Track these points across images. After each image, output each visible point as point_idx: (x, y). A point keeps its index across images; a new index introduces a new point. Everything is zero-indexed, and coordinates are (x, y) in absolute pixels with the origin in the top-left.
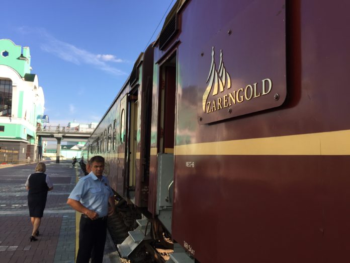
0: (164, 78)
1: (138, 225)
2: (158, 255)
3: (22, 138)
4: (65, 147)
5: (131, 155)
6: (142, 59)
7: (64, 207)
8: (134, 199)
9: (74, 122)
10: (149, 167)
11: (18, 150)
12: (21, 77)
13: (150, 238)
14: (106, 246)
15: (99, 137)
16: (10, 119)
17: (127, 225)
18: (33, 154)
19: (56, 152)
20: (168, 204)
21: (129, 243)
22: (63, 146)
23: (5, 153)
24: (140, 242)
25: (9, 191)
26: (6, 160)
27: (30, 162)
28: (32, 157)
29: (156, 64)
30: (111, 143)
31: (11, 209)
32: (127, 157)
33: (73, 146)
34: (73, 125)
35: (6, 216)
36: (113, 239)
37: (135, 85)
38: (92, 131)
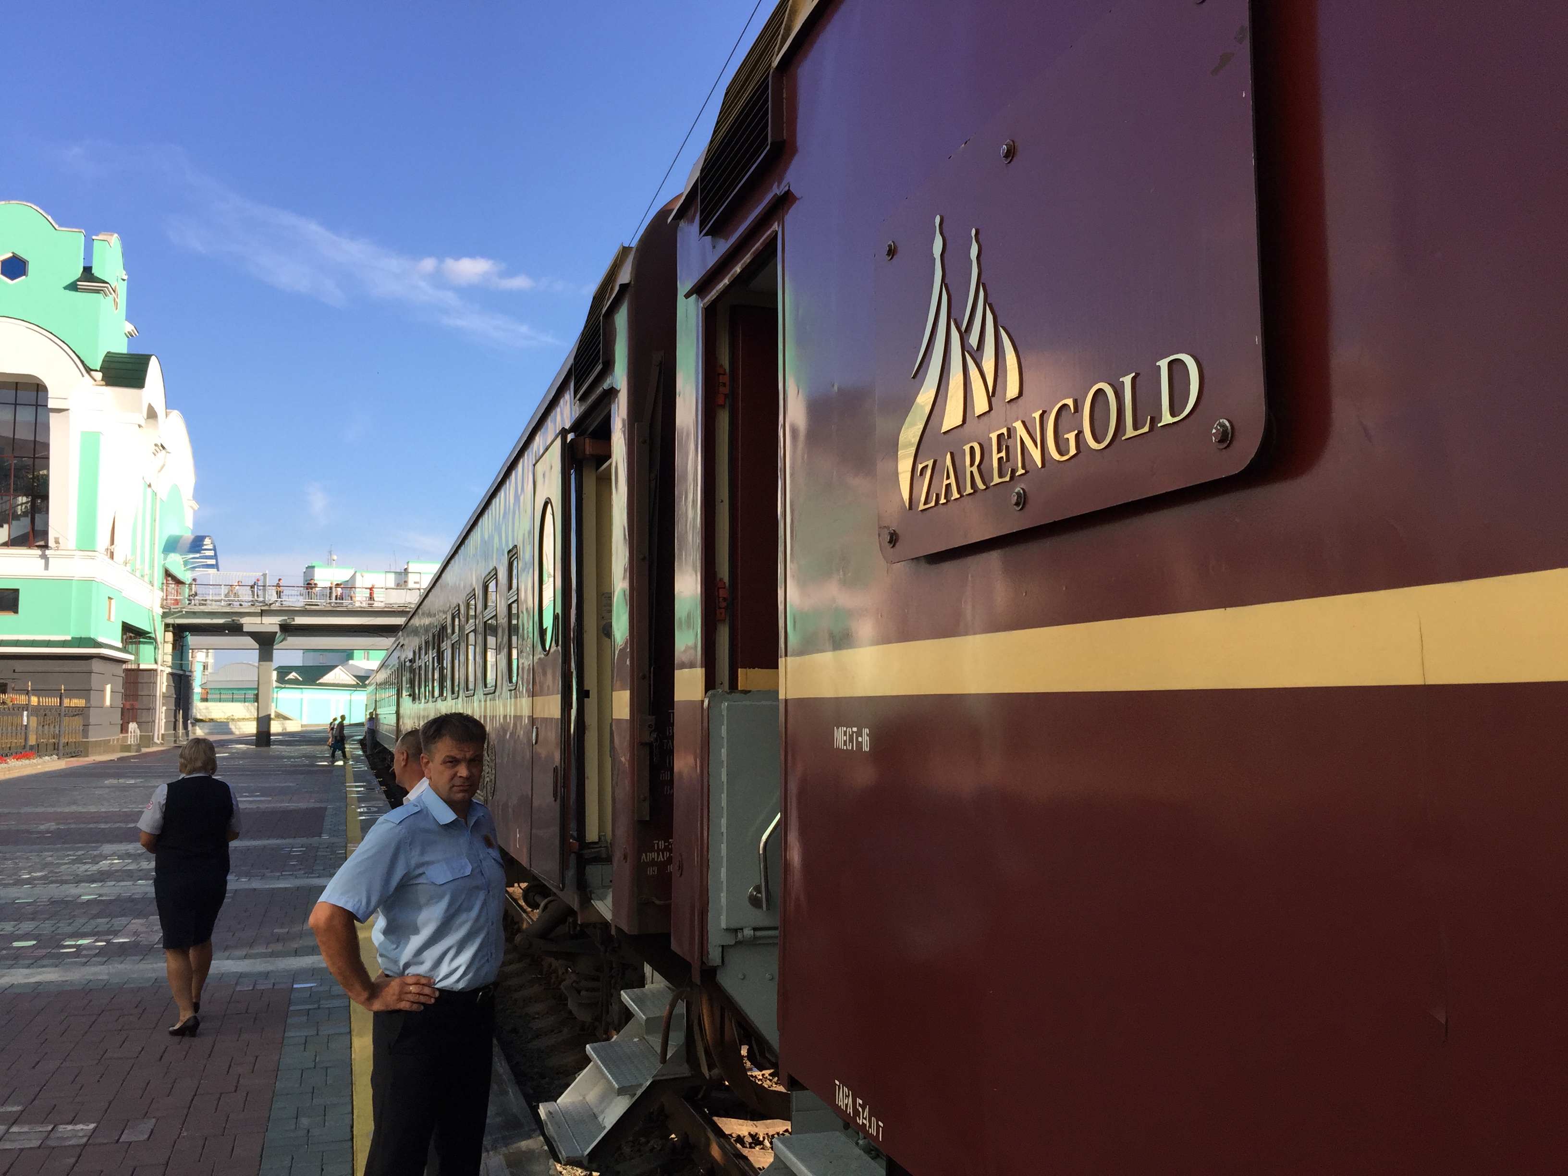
0: (725, 360)
1: (628, 1015)
2: (722, 1148)
3: (100, 639)
4: (293, 675)
5: (591, 704)
6: (625, 276)
7: (295, 945)
8: (609, 899)
9: (329, 562)
10: (671, 752)
11: (85, 692)
12: (89, 370)
13: (684, 1070)
14: (491, 1110)
15: (444, 628)
16: (44, 557)
17: (584, 1016)
18: (151, 710)
19: (256, 699)
20: (759, 917)
21: (592, 1096)
22: (283, 672)
23: (26, 707)
24: (639, 1092)
25: (46, 880)
26: (32, 741)
27: (139, 747)
28: (147, 725)
29: (687, 296)
30: (498, 650)
31: (58, 960)
32: (574, 712)
33: (330, 668)
34: (325, 577)
35: (37, 991)
36: (520, 1077)
37: (599, 391)
38: (411, 599)
